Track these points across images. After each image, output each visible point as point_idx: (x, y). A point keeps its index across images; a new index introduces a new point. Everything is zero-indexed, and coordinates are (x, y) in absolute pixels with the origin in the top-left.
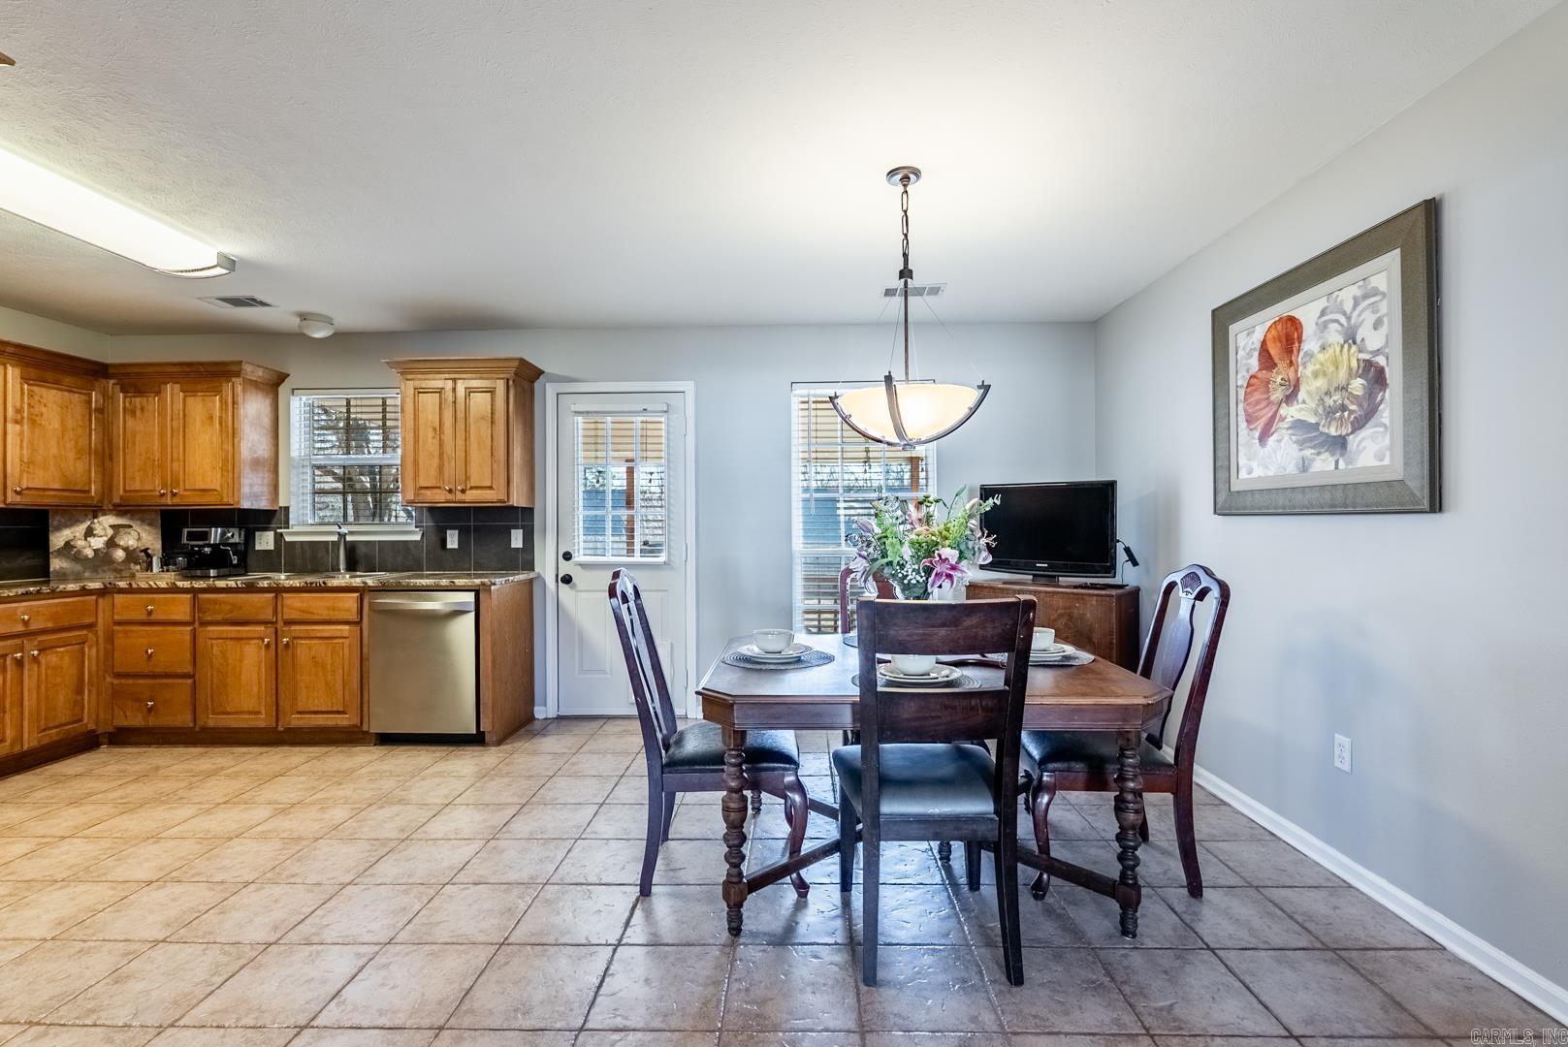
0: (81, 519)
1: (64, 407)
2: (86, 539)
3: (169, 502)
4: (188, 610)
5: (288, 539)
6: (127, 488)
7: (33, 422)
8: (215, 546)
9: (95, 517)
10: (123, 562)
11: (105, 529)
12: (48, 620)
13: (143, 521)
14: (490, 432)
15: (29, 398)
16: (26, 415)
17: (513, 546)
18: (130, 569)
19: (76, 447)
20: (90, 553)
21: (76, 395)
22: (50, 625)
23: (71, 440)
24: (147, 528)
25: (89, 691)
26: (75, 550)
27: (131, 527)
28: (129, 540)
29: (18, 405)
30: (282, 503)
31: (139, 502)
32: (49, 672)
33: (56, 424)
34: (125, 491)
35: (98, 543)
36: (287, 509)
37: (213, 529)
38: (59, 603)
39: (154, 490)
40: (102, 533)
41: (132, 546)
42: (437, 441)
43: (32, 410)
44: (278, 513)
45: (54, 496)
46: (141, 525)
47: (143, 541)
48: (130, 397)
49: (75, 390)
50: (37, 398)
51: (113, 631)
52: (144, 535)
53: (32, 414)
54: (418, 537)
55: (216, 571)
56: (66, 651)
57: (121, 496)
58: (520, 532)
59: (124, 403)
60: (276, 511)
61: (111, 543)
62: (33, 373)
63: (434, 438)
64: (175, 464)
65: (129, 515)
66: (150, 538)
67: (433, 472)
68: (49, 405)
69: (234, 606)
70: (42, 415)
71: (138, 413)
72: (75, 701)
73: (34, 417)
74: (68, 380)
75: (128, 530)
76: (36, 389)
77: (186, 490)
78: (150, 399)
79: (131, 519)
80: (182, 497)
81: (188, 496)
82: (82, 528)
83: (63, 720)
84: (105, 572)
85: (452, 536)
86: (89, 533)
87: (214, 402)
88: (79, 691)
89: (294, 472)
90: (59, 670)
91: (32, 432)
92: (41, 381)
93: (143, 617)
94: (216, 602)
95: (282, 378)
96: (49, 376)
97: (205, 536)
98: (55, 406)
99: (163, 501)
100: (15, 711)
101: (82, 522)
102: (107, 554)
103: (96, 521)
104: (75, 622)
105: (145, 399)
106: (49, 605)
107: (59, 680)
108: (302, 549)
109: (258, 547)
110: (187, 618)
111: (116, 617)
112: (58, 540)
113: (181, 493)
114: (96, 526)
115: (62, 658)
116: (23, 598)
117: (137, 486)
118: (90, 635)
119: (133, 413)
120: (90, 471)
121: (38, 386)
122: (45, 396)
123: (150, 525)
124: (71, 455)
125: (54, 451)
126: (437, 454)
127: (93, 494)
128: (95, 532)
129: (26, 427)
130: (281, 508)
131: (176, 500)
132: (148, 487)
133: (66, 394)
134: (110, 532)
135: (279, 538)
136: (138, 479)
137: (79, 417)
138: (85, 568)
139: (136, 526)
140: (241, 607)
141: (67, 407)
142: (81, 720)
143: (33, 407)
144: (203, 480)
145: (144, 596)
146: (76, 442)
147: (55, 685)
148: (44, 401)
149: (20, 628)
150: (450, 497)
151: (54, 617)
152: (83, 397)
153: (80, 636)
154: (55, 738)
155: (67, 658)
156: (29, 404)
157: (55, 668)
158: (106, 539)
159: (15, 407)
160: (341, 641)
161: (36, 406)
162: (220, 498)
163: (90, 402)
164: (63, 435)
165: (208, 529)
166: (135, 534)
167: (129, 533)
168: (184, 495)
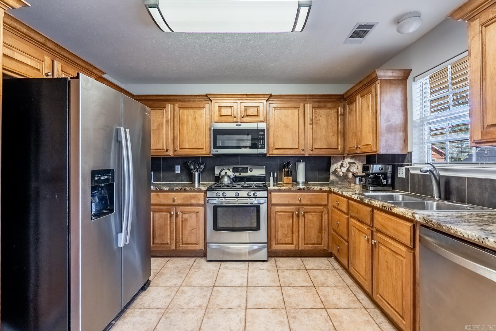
0: (340, 160)
1: (328, 116)
2: (341, 168)
4: (346, 207)
5: (412, 172)
7: (316, 123)
8: (374, 174)
9: (344, 159)
11: (346, 164)
12: (308, 201)
13: (359, 161)
15: (315, 114)
16: (314, 121)
19: (332, 131)
20: (341, 174)
21: (332, 110)
22: (309, 203)
23: (330, 129)
24: (360, 163)
25: (324, 232)
26: (337, 172)
27: (355, 163)
28: (354, 169)
29: (311, 117)
32: (308, 222)
33: (325, 123)
34: (350, 148)
35: (344, 170)
36: (411, 153)
37: (371, 165)
38: (312, 194)
39: (354, 147)
40: (345, 166)
41: (355, 171)
43: (316, 119)
44: (407, 156)
45: (324, 151)
47: (358, 170)
48: (350, 106)
49: (332, 108)
50: (318, 114)
51: (332, 209)
52: (359, 167)
53: (316, 120)
56: (315, 215)
57: (348, 150)
59: (349, 109)
61: (348, 170)
62: (316, 105)
64: (359, 133)
65: (354, 158)
66: (361, 168)
68: (322, 116)
69: (358, 211)
70: (320, 120)
71: (351, 112)
72: (319, 236)
73: (317, 121)
74: (329, 105)
75: (354, 165)
76: (317, 110)
77: (362, 145)
78: (353, 105)
79: (355, 160)
82: (340, 163)
83: (314, 242)
84: (345, 182)
86: (342, 166)
87: (369, 98)
88: (320, 231)
89: (417, 130)
90: (312, 222)
91: (316, 127)
92: (319, 107)
94: (353, 206)
95: (407, 73)
96: (322, 105)
98: (324, 116)
99: (357, 152)
100: (296, 234)
101: (340, 161)
102: (346, 174)
103: (344, 161)
104: (318, 203)
106: (309, 195)
107: (312, 225)
108: (418, 178)
109: (399, 176)
110: (346, 211)
111: (332, 204)
112: (333, 168)
114: (344, 163)
115: (313, 217)
116: (299, 191)
117: (351, 145)
118: (324, 209)
120: (338, 140)
121: (318, 109)
122: (321, 113)
123: (362, 162)
124: (331, 134)
125: (324, 133)
127: (340, 150)
128: (343, 165)
129: (314, 126)
130: (408, 152)
131: (360, 151)
133: (328, 110)
134: (348, 165)
135: (407, 170)
136: (351, 142)
137: (333, 119)
138: (339, 180)
139: (357, 162)
140: (360, 212)
141: (329, 116)
142: (321, 244)
143: (316, 117)
144: (366, 140)
146: (333, 130)
147: (310, 227)
148: (320, 114)
149: (298, 203)
151: (310, 200)
152: (335, 110)
153: (320, 209)
154: (311, 249)
155: (315, 217)
156: (315, 117)
157: (311, 220)
158: (346, 168)
159: (311, 118)
161: (317, 117)
163: (338, 112)
164: (327, 127)
165: (369, 165)
166: (356, 166)
167: (354, 166)
168: (362, 148)
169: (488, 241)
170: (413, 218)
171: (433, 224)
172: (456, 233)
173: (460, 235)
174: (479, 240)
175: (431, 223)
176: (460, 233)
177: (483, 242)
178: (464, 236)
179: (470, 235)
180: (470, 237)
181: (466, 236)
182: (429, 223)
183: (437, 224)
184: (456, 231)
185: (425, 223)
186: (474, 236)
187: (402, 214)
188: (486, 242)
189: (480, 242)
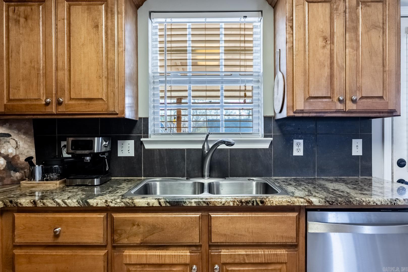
3: (54, 111)
4: (101, 232)
6: (11, 97)
8: (95, 156)
10: (4, 170)
13: (19, 130)
14: (381, 40)
17: (353, 154)
18: (11, 176)
24: (23, 137)
27: (9, 135)
28: (9, 148)
30: (141, 115)
31: (25, 111)
34: (9, 100)
37: (96, 138)
39: (39, 99)
41: (11, 153)
42: (327, 51)
44: (138, 123)
46: (18, 134)
47: (21, 149)
48: (14, 6)
51: (14, 255)
52: (21, 143)
54: (267, 146)
55: (99, 179)
57: (5, 105)
58: (360, 141)
59: (8, 11)
60: (136, 121)
63: (324, 47)
64: (60, 73)
65: (8, 125)
66: (26, 146)
67: (324, 82)
69: (154, 228)
71: (22, 20)
75: (8, 139)
77: (71, 99)
78: (33, 7)
79: (10, 128)
80: (67, 105)
81: (72, 105)
85: (298, 144)
87: (100, 12)
93: (50, 240)
94: (133, 223)
97: (90, 145)
99: (48, 110)
105: (29, 8)
109: (120, 154)
110: (100, 241)
111: (17, 240)
113: (66, 102)
117: (21, 95)
119: (17, 22)
123: (25, 133)
126: (328, 63)
130: (141, 118)
131: (61, 109)
132: (33, 96)
135: (139, 146)
136: (22, 88)
140: (163, 229)
144: (89, 89)
145: (50, 216)
150: (340, 106)
160: (279, 266)
162: (106, 106)
165: (91, 139)
166: (13, 142)
167: (9, 142)
168: (68, 105)
169: (399, 201)
170: (309, 204)
171: (340, 203)
172: (368, 204)
173: (373, 204)
174: (392, 203)
175: (337, 202)
176: (373, 202)
177: (395, 204)
178: (377, 204)
179: (383, 201)
180: (383, 203)
181: (379, 203)
182: (334, 204)
183: (345, 202)
184: (368, 202)
185: (329, 204)
186: (387, 201)
187: (288, 203)
188: (398, 203)
189: (392, 204)
